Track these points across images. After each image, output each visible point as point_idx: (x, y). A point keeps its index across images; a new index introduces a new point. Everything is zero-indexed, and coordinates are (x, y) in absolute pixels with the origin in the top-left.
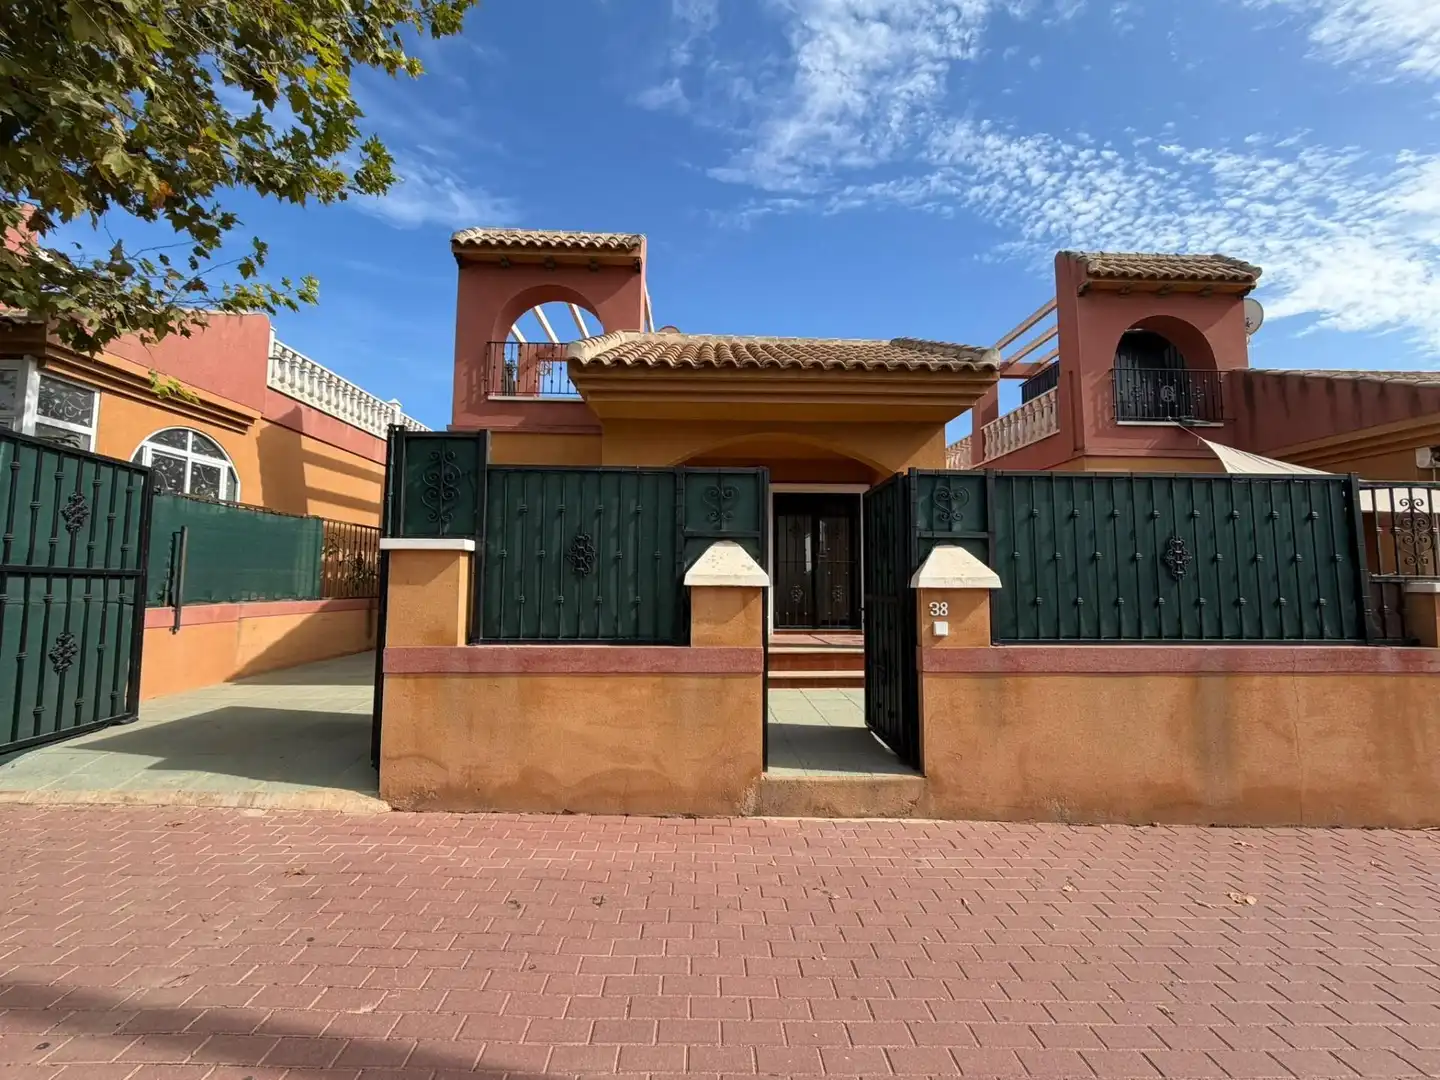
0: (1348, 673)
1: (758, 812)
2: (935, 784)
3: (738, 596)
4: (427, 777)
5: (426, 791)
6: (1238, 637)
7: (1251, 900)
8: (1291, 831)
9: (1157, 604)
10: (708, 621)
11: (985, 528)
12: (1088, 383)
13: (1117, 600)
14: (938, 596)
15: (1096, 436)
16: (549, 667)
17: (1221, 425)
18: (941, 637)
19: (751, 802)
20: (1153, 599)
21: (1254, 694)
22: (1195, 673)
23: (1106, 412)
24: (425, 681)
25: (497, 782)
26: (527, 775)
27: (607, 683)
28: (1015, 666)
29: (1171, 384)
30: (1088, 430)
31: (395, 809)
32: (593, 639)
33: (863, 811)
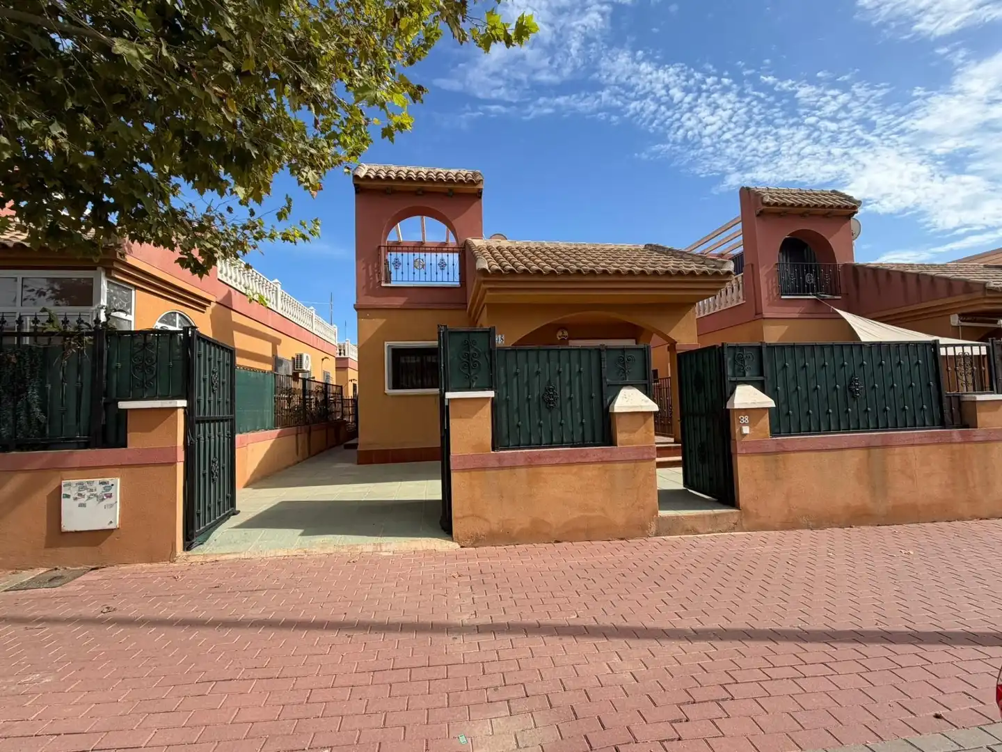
0: (938, 443)
1: (657, 535)
2: (746, 514)
3: (640, 418)
4: (480, 528)
5: (479, 535)
6: (886, 428)
7: (912, 553)
8: (915, 525)
9: (847, 411)
10: (626, 432)
11: (761, 374)
12: (763, 272)
13: (828, 410)
14: (743, 413)
15: (768, 305)
16: (542, 462)
17: (840, 297)
18: (746, 435)
19: (653, 529)
20: (845, 409)
21: (896, 458)
22: (868, 447)
23: (774, 290)
24: (474, 473)
25: (518, 528)
26: (535, 522)
27: (575, 469)
28: (782, 448)
29: (811, 272)
30: (764, 302)
31: (462, 547)
32: (561, 444)
33: (710, 530)
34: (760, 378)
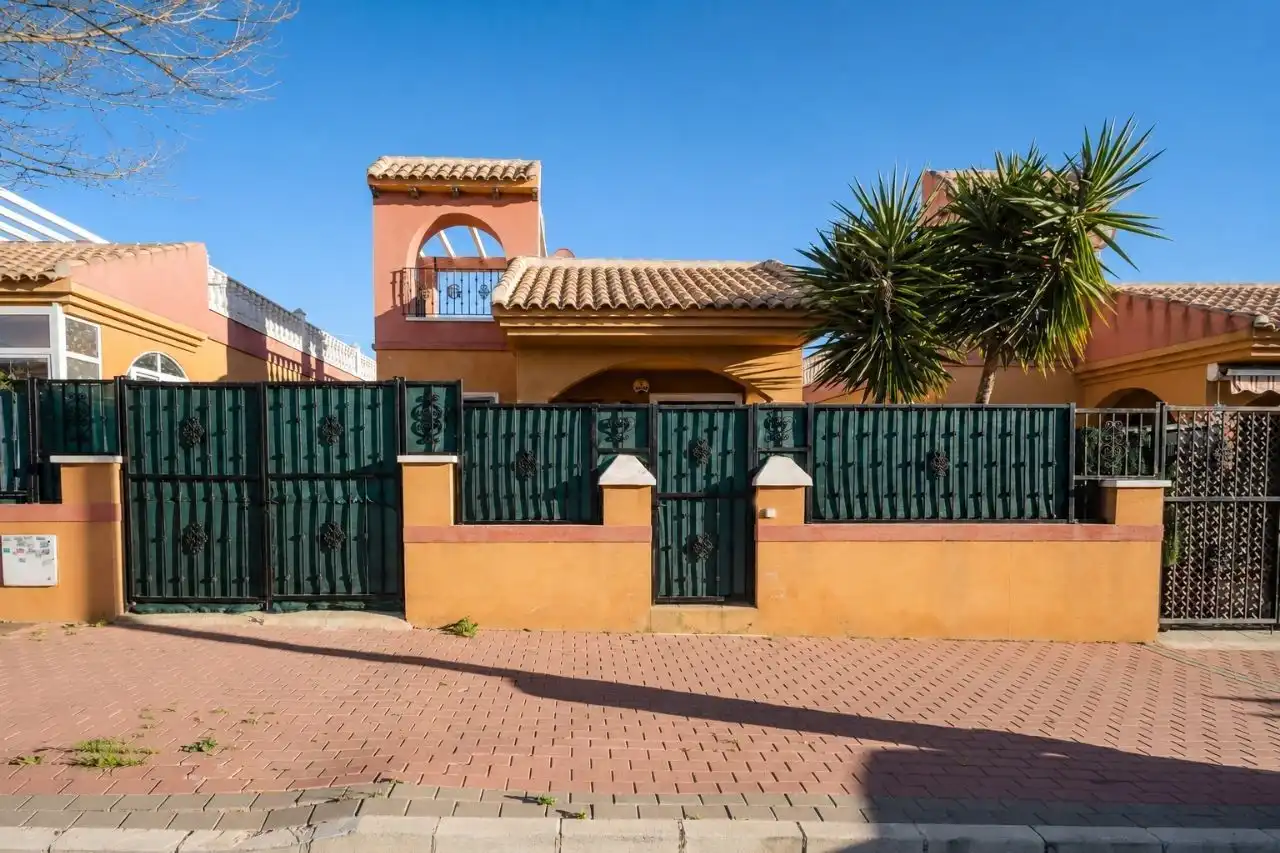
1: (648, 630)
2: (765, 613)
6: (977, 517)
11: (805, 444)
14: (770, 490)
16: (510, 539)
18: (771, 518)
19: (644, 624)
28: (820, 537)
31: (415, 628)
32: (537, 520)
33: (716, 630)
34: (802, 449)
